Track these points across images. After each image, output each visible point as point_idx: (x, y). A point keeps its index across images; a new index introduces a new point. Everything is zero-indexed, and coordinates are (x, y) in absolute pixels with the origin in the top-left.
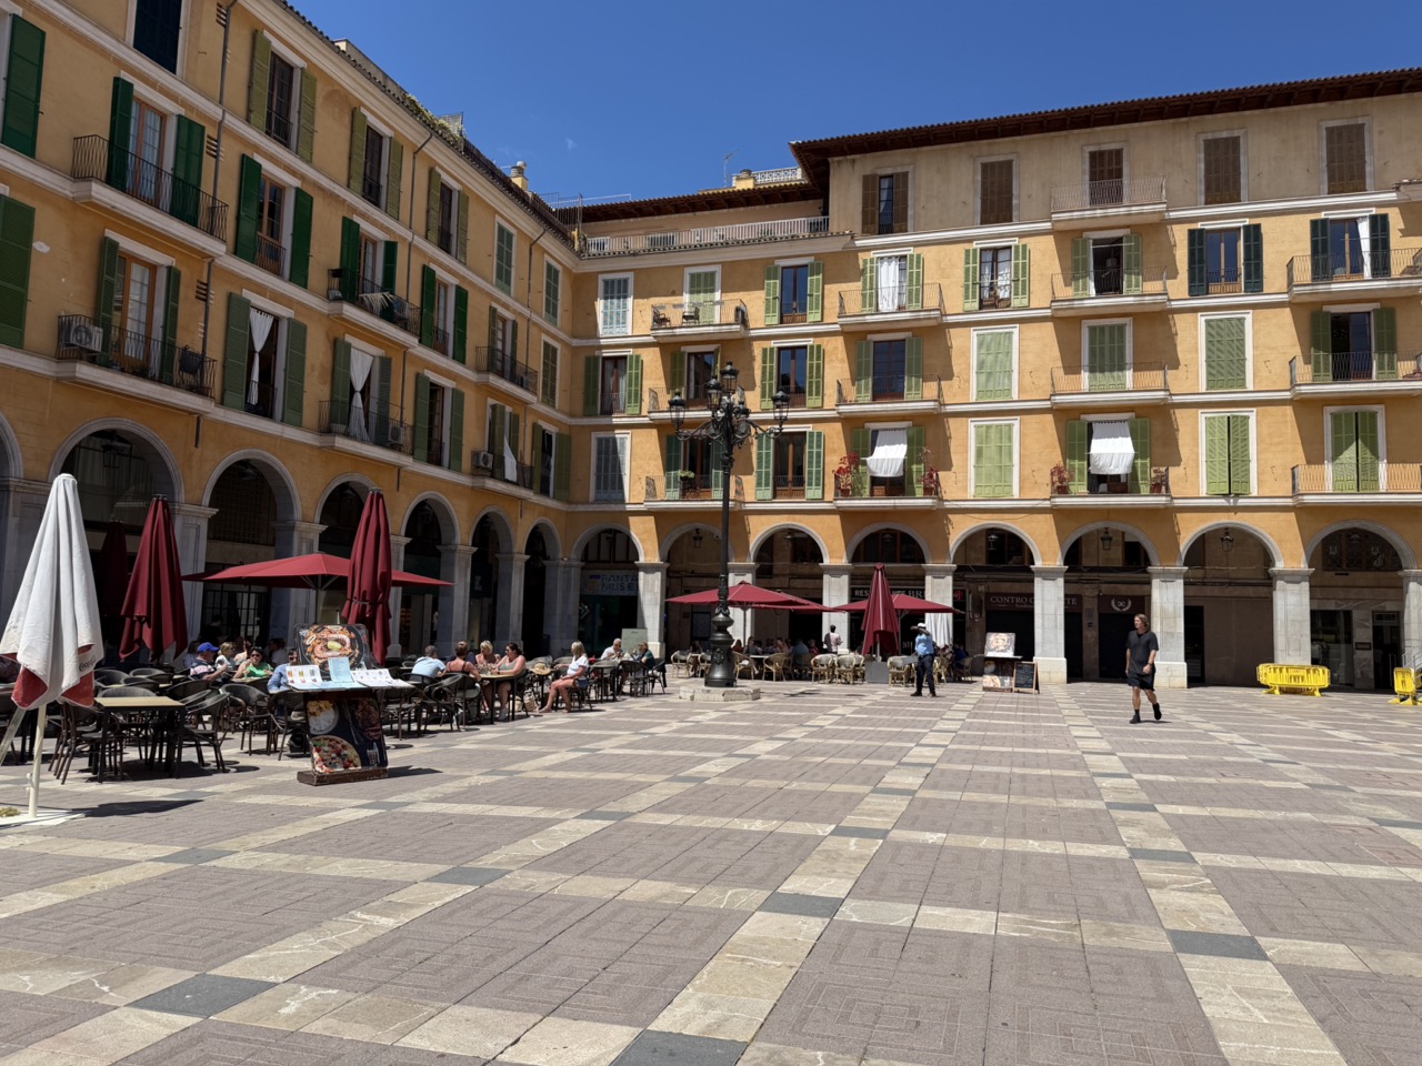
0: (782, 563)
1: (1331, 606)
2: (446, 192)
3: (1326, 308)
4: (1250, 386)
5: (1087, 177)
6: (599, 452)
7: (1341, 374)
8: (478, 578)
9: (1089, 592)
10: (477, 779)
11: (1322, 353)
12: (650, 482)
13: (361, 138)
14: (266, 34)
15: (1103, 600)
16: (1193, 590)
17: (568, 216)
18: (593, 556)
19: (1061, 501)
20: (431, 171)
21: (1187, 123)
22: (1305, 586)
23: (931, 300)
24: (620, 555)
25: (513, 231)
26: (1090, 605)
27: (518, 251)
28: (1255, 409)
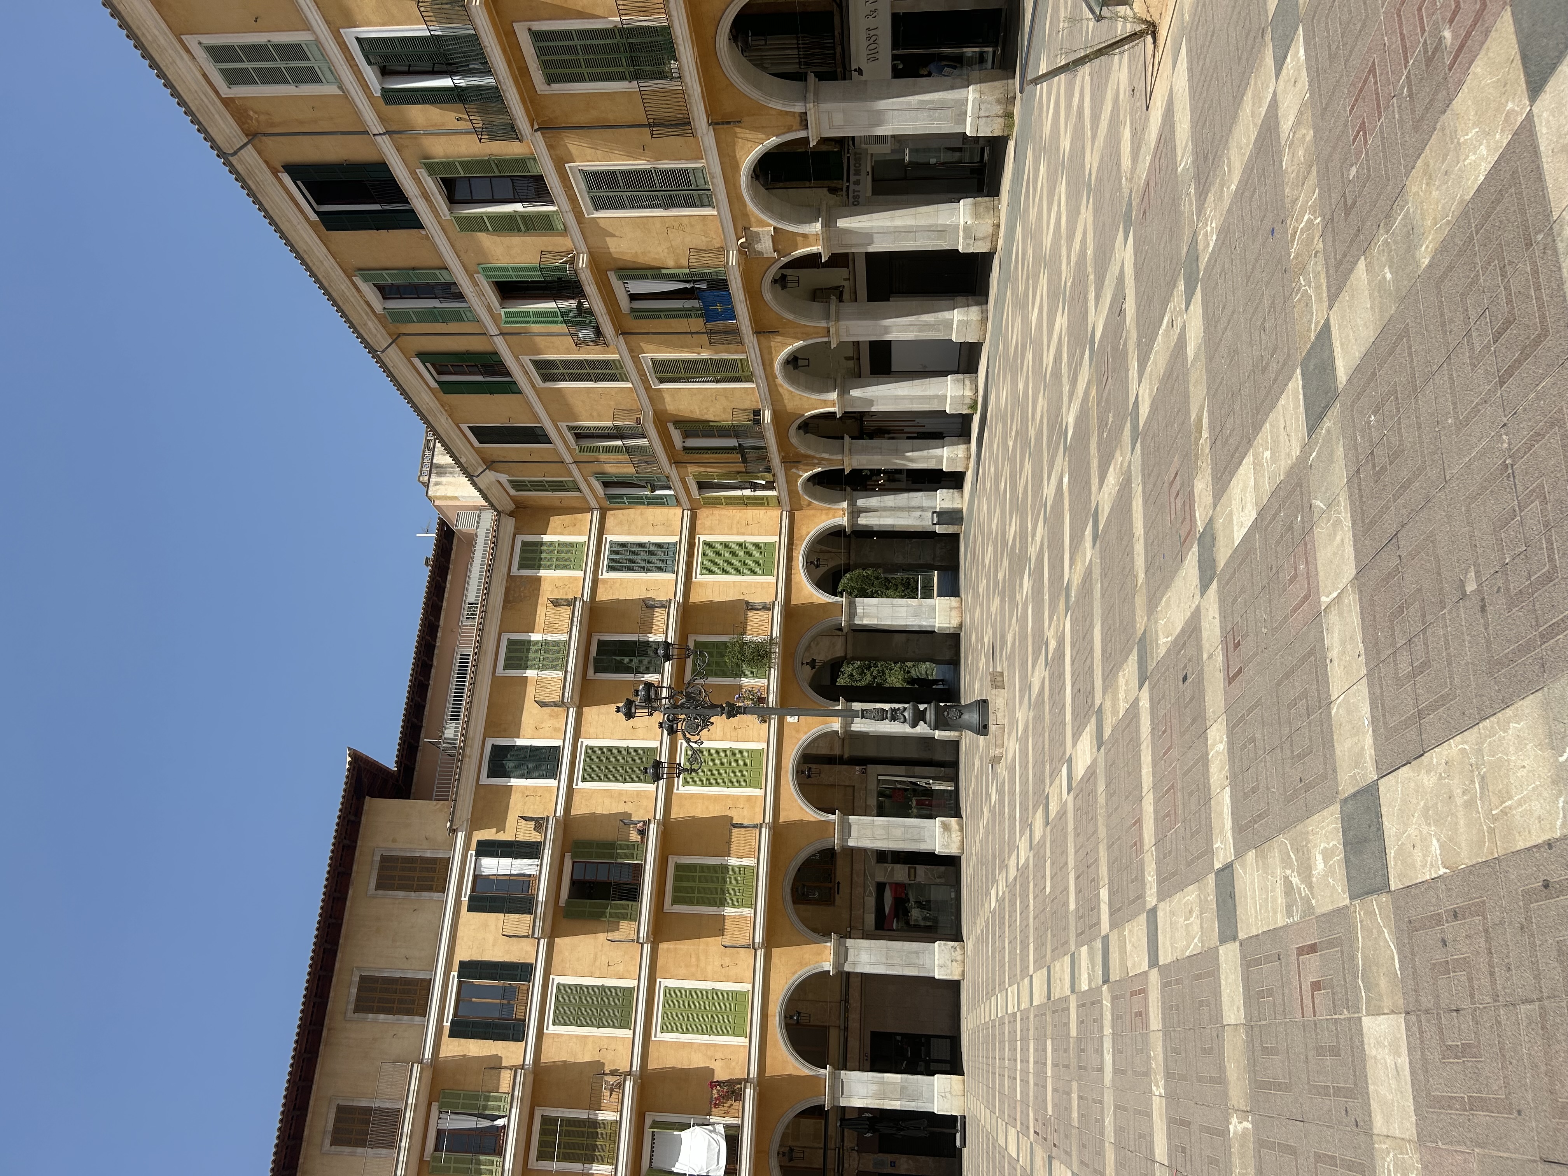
3: (562, 902)
4: (633, 983)
5: (360, 1150)
7: (632, 893)
11: (608, 911)
16: (852, 1060)
21: (329, 1030)
22: (849, 942)
28: (658, 980)
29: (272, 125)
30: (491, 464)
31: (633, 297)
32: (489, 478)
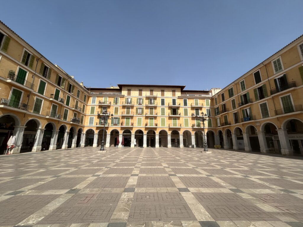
0: (114, 134)
1: (173, 138)
2: (71, 85)
3: (172, 108)
4: (165, 115)
6: (90, 119)
7: (174, 114)
8: (70, 136)
9: (150, 137)
10: (62, 164)
11: (172, 112)
12: (97, 123)
13: (58, 78)
14: (44, 63)
15: (151, 138)
16: (160, 137)
17: (88, 89)
18: (88, 133)
19: (146, 127)
20: (69, 83)
22: (170, 136)
23: (133, 103)
24: (92, 133)
25: (80, 90)
26: (150, 138)
27: (80, 93)
28: (166, 118)
29: (267, 67)
30: (219, 96)
31: (246, 110)
32: (217, 96)
